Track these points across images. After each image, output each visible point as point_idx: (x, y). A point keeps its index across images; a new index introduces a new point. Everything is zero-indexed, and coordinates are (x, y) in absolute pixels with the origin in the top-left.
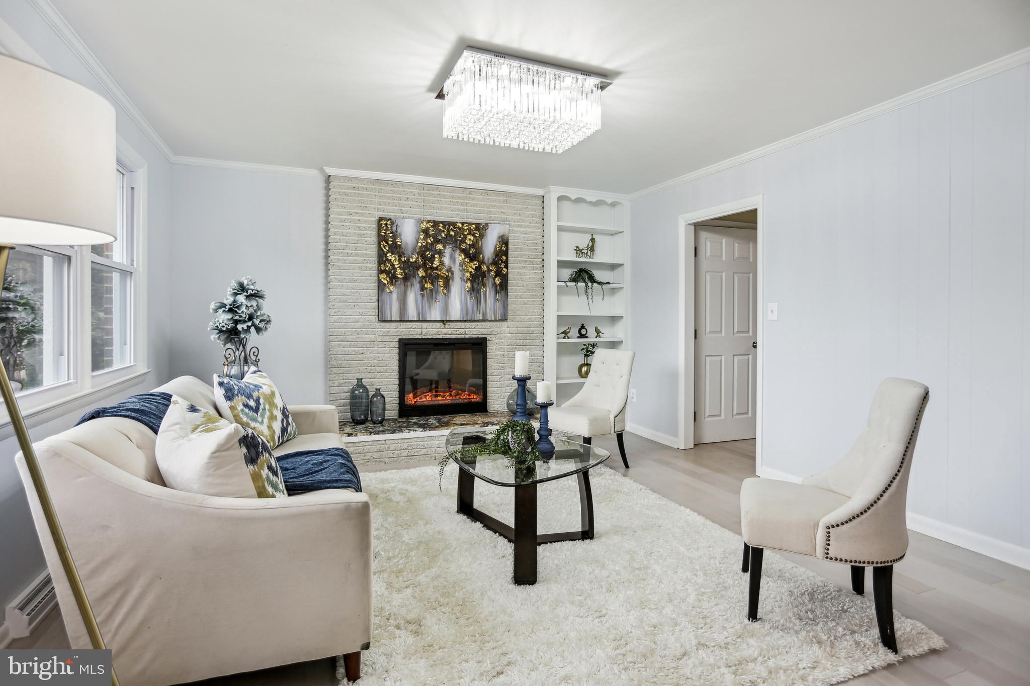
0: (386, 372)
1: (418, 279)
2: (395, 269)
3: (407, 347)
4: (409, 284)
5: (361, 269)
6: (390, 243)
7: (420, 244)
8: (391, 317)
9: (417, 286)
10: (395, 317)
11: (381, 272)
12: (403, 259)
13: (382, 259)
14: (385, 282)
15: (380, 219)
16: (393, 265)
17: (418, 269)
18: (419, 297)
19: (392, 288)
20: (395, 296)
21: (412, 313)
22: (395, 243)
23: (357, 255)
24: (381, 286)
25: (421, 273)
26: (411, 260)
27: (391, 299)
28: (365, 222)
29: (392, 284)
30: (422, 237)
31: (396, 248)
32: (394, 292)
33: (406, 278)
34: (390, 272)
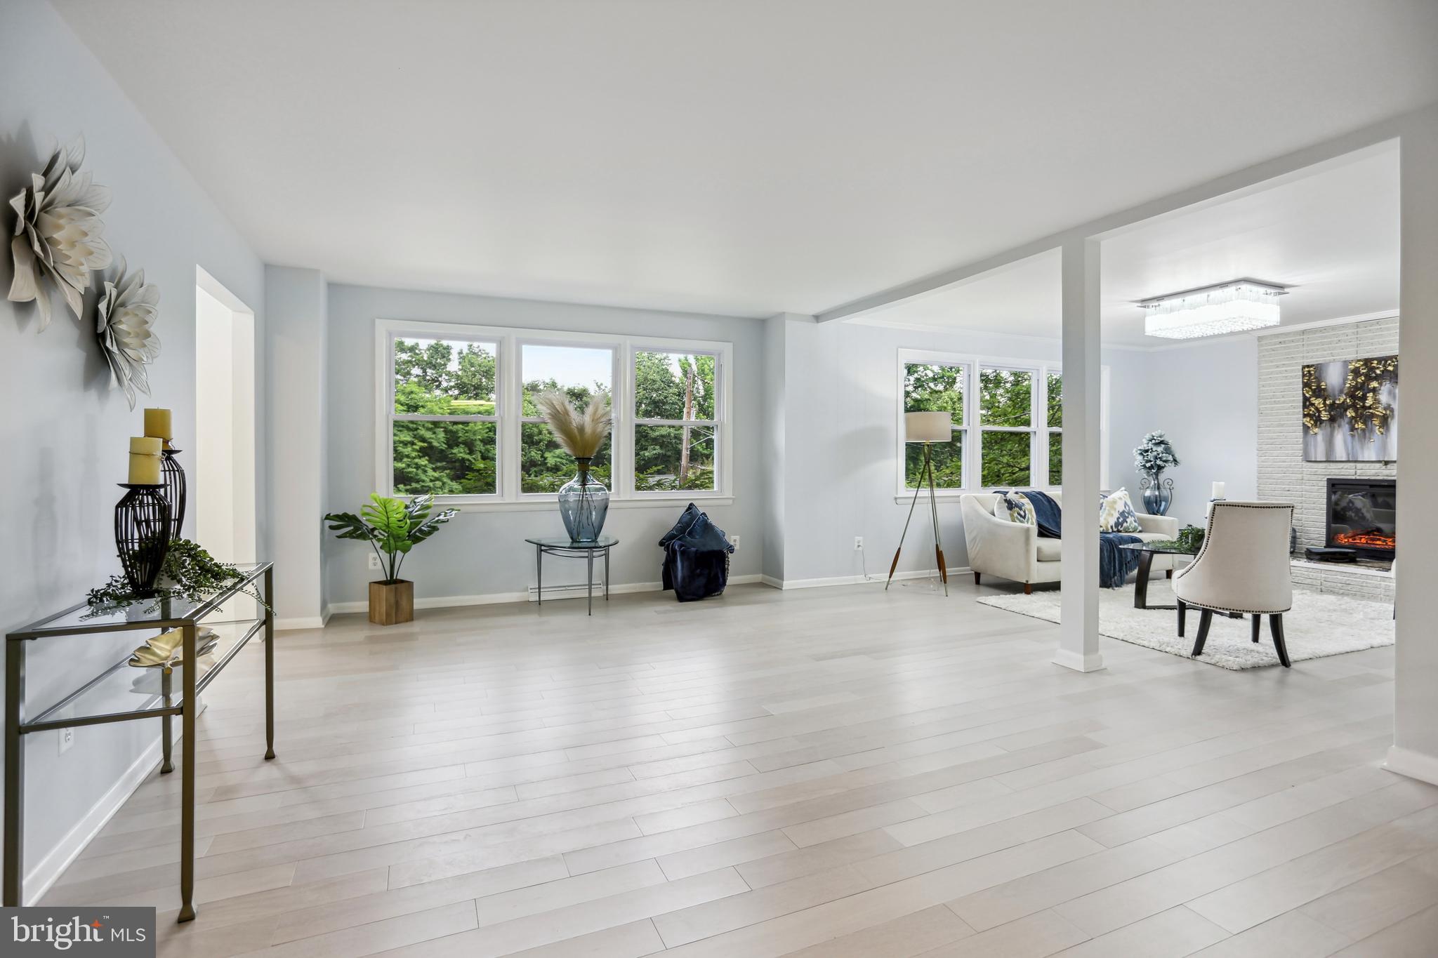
0: (1314, 509)
1: (1346, 420)
2: (1319, 412)
3: (1335, 486)
4: (1336, 425)
5: (1288, 414)
6: (1313, 387)
7: (1348, 385)
8: (1316, 458)
9: (1346, 427)
10: (1321, 457)
11: (1305, 416)
12: (1328, 402)
13: (1306, 402)
14: (1310, 425)
15: (1304, 367)
16: (1317, 409)
17: (1346, 410)
18: (1349, 438)
19: (1316, 430)
20: (1320, 438)
21: (1340, 453)
22: (1319, 386)
23: (1284, 402)
24: (1306, 429)
25: (1350, 413)
26: (1337, 402)
27: (1316, 441)
28: (1292, 371)
29: (1316, 426)
30: (1350, 377)
31: (1320, 392)
32: (1320, 434)
33: (1332, 420)
34: (1314, 415)
